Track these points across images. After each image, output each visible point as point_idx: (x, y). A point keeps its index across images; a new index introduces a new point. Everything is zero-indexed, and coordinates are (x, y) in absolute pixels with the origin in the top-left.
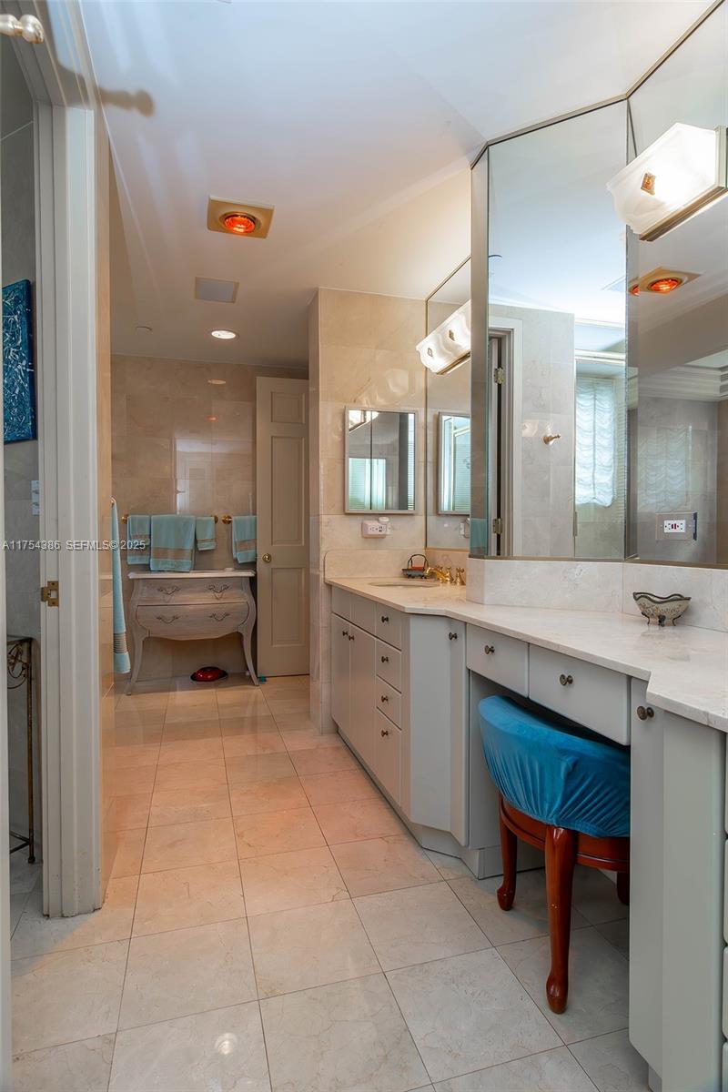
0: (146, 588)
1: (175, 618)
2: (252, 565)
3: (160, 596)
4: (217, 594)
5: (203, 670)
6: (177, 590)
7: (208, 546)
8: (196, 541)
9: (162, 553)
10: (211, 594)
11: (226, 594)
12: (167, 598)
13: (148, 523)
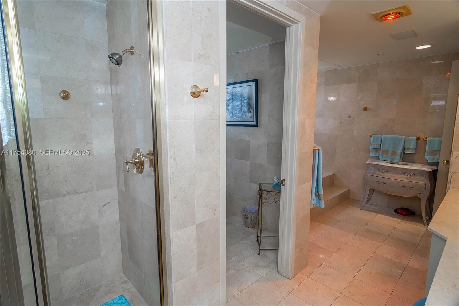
0: (373, 168)
1: (384, 183)
2: (437, 164)
3: (378, 172)
4: (407, 177)
5: (402, 209)
6: (387, 171)
7: (410, 152)
8: (404, 149)
9: (385, 152)
10: (404, 176)
11: (413, 177)
12: (381, 174)
13: (380, 139)
